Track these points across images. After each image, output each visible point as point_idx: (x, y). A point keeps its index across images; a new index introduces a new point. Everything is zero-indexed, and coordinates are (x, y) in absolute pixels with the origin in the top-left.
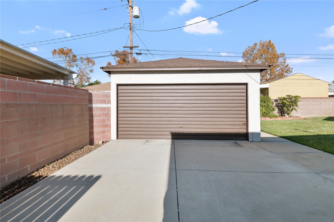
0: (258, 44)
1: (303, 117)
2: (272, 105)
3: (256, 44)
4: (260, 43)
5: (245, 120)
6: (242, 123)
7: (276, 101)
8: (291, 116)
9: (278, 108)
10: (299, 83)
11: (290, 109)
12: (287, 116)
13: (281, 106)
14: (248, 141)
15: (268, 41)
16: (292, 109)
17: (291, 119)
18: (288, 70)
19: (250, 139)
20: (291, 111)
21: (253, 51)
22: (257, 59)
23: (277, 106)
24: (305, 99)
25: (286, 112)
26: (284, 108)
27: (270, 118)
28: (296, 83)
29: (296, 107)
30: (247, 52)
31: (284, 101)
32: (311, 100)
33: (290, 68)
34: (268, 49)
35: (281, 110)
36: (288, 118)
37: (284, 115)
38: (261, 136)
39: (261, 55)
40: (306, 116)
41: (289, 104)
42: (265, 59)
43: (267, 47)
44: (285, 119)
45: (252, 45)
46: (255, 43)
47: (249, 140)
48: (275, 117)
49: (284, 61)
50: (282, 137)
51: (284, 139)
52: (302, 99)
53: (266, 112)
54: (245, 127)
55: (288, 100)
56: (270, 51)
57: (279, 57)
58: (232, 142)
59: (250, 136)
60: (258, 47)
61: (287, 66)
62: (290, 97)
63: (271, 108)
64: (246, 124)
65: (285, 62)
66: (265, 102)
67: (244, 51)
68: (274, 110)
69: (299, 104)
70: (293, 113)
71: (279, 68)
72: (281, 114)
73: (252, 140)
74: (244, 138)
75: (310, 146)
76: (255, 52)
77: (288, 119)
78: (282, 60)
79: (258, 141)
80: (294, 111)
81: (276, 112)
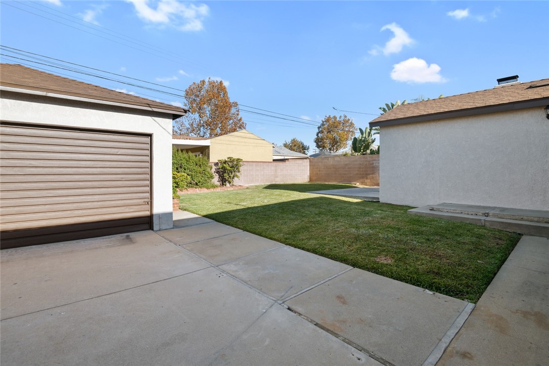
0: (207, 83)
1: (247, 185)
2: (211, 169)
3: (203, 82)
4: (209, 81)
5: (148, 195)
6: (143, 200)
7: (216, 164)
8: (233, 185)
9: (219, 175)
10: (245, 142)
11: (232, 176)
12: (228, 185)
13: (221, 171)
14: (153, 230)
15: (219, 82)
16: (234, 176)
17: (232, 189)
18: (241, 125)
19: (156, 227)
20: (233, 178)
21: (199, 91)
22: (205, 104)
23: (218, 172)
24: (249, 163)
25: (227, 180)
26: (225, 175)
27: (207, 188)
28: (242, 142)
29: (238, 174)
30: (192, 91)
31: (225, 165)
32: (254, 164)
33: (243, 123)
34: (219, 92)
35: (221, 177)
36: (229, 187)
37: (225, 184)
38: (174, 219)
39: (210, 100)
40: (250, 185)
41: (230, 169)
42: (216, 105)
43: (218, 89)
44: (226, 190)
45: (198, 82)
46: (202, 80)
47: (155, 229)
48: (214, 187)
49: (237, 112)
50: (206, 216)
51: (208, 219)
52: (245, 163)
53: (201, 181)
54: (148, 207)
55: (229, 163)
56: (222, 96)
57: (231, 106)
58: (122, 236)
59: (156, 222)
60: (206, 86)
61: (240, 120)
62: (231, 160)
63: (208, 174)
64: (149, 203)
65: (238, 115)
66: (200, 166)
67: (188, 88)
68: (212, 177)
69: (241, 169)
70: (236, 181)
71: (232, 121)
72: (223, 183)
73: (158, 229)
74: (147, 226)
75: (232, 226)
76: (202, 93)
77: (229, 189)
78: (235, 111)
79: (168, 227)
80: (236, 178)
81: (216, 180)
